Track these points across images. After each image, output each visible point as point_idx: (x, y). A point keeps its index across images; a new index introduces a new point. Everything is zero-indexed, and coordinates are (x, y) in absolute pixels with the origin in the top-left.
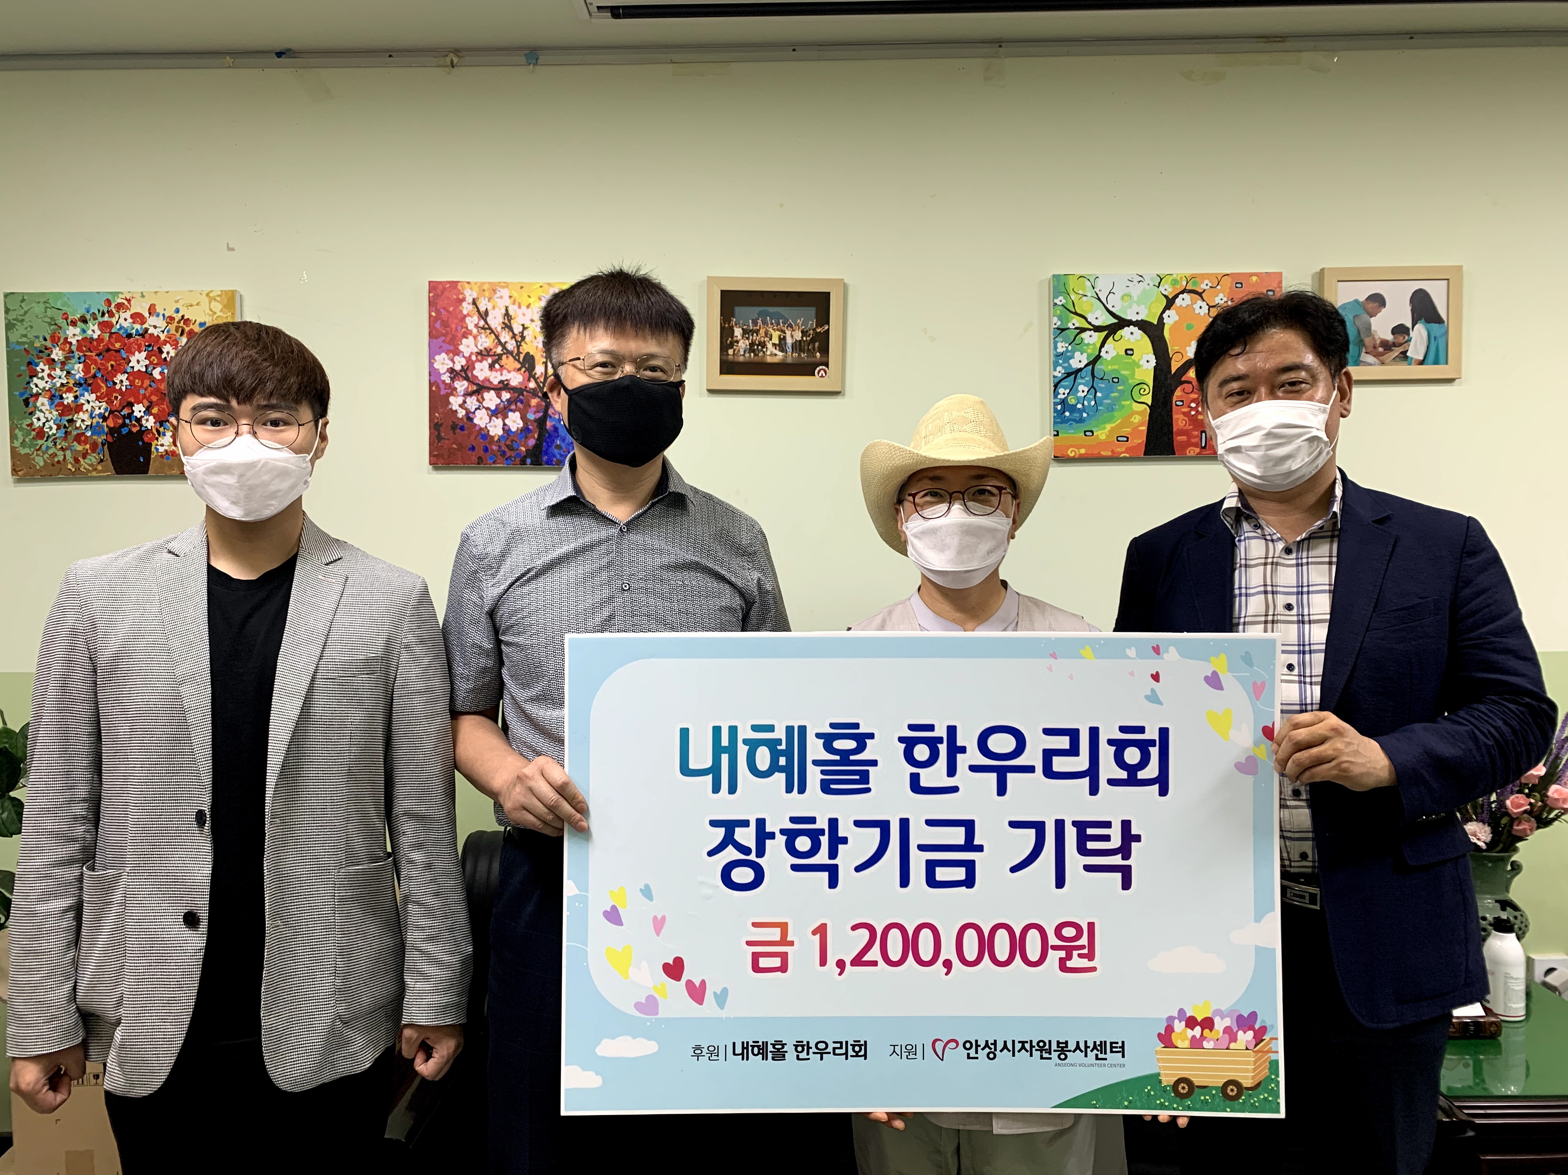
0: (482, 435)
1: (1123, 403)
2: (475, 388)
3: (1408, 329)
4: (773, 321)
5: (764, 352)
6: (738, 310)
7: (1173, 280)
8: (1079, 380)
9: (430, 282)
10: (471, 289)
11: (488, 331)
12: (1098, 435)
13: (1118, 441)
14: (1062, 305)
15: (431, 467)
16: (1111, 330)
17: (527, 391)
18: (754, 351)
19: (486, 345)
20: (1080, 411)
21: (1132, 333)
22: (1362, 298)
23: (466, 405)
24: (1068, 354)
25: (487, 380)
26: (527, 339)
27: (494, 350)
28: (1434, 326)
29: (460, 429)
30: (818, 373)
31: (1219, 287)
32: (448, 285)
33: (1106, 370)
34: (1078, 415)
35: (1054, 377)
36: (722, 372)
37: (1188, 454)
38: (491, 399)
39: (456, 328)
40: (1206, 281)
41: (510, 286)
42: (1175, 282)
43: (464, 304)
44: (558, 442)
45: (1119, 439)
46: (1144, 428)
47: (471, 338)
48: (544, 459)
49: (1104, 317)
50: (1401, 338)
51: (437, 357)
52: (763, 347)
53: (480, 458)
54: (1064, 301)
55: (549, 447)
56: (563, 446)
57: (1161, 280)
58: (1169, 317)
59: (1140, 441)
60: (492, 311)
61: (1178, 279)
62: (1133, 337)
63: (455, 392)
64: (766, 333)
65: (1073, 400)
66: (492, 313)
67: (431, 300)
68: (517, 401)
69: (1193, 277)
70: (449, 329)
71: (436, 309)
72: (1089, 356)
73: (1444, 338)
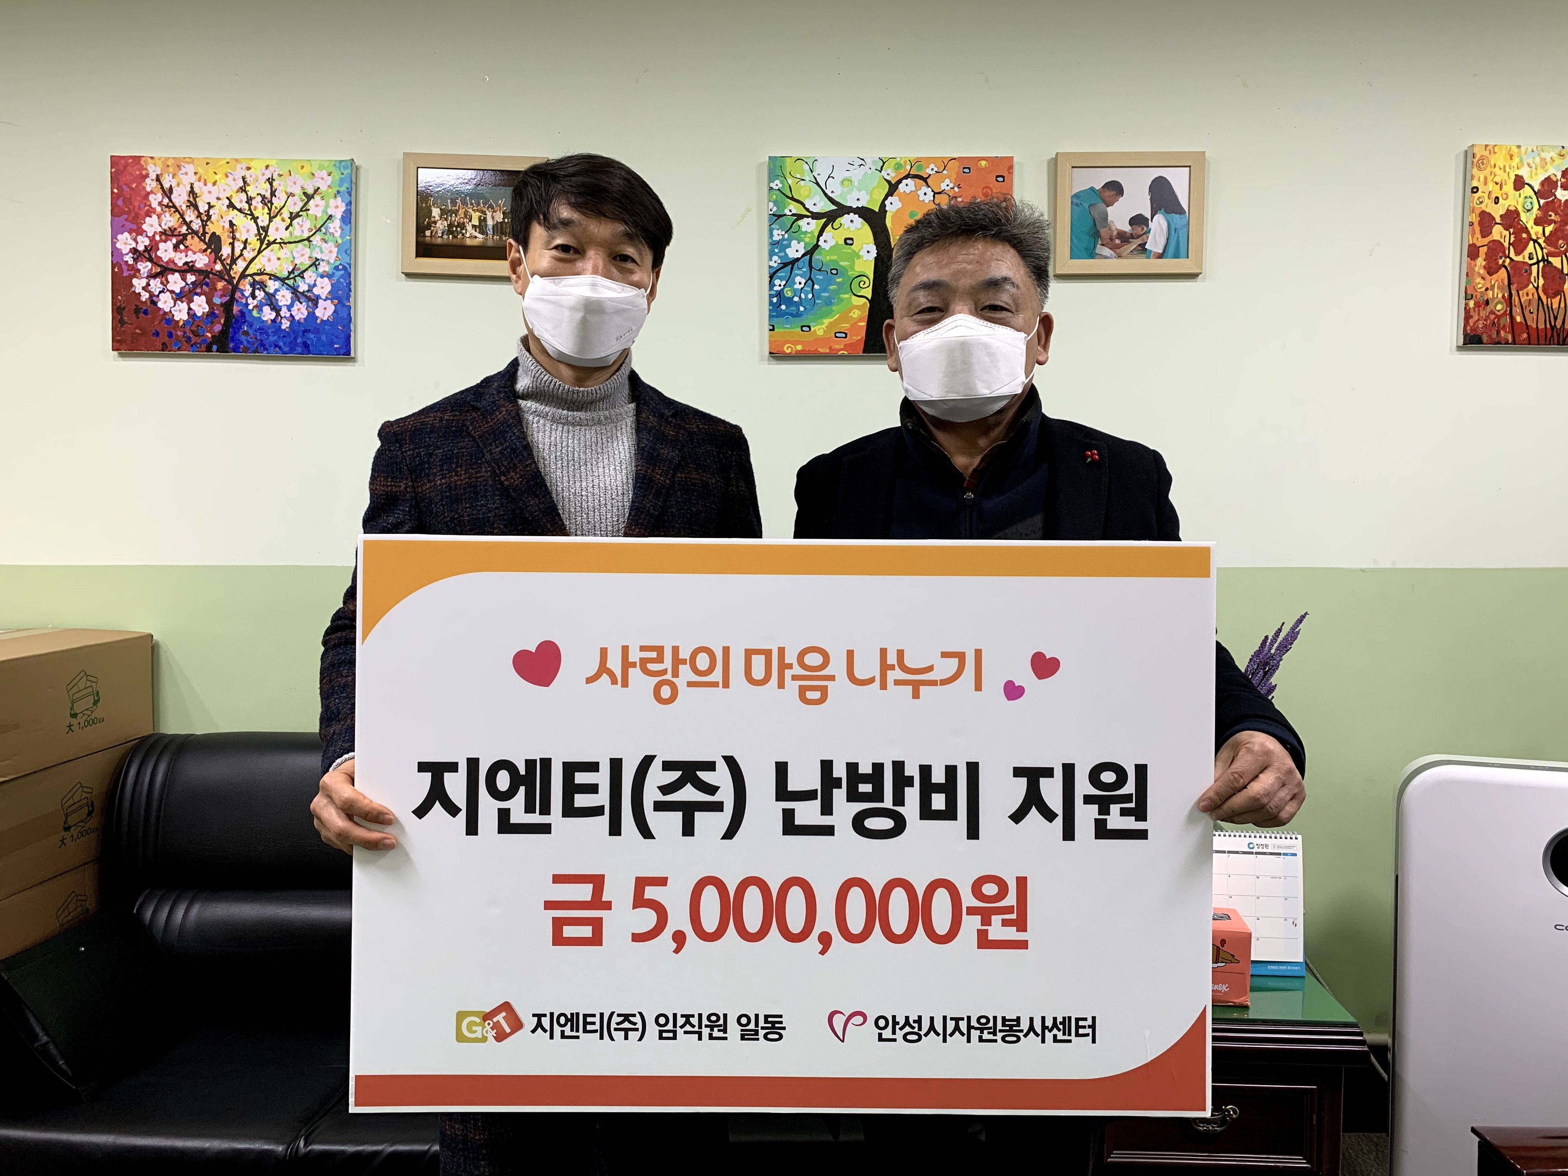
0: (166, 319)
1: (842, 296)
2: (159, 270)
3: (1147, 219)
4: (473, 202)
5: (463, 234)
7: (896, 164)
8: (796, 271)
9: (112, 157)
10: (155, 165)
11: (173, 210)
12: (815, 330)
13: (836, 337)
14: (779, 189)
15: (116, 353)
16: (830, 218)
17: (213, 274)
18: (452, 233)
19: (170, 224)
20: (797, 304)
21: (852, 221)
22: (1098, 187)
23: (149, 287)
24: (785, 242)
25: (171, 261)
26: (213, 219)
27: (179, 230)
28: (1176, 217)
29: (143, 313)
31: (945, 172)
32: (131, 160)
33: (824, 260)
34: (795, 309)
35: (770, 267)
36: (418, 255)
38: (176, 282)
39: (139, 205)
40: (932, 166)
41: (195, 162)
42: (898, 166)
43: (148, 181)
44: (246, 328)
45: (837, 335)
46: (863, 324)
47: (155, 217)
48: (231, 346)
49: (822, 203)
50: (1140, 229)
51: (119, 237)
52: (463, 229)
53: (164, 344)
54: (780, 185)
55: (236, 333)
56: (251, 332)
57: (884, 163)
58: (891, 203)
59: (859, 338)
60: (176, 188)
61: (902, 162)
62: (853, 225)
63: (138, 274)
64: (466, 214)
65: (789, 292)
66: (176, 190)
67: (113, 175)
68: (203, 284)
69: (918, 161)
70: (131, 207)
71: (118, 185)
72: (806, 244)
73: (1185, 230)
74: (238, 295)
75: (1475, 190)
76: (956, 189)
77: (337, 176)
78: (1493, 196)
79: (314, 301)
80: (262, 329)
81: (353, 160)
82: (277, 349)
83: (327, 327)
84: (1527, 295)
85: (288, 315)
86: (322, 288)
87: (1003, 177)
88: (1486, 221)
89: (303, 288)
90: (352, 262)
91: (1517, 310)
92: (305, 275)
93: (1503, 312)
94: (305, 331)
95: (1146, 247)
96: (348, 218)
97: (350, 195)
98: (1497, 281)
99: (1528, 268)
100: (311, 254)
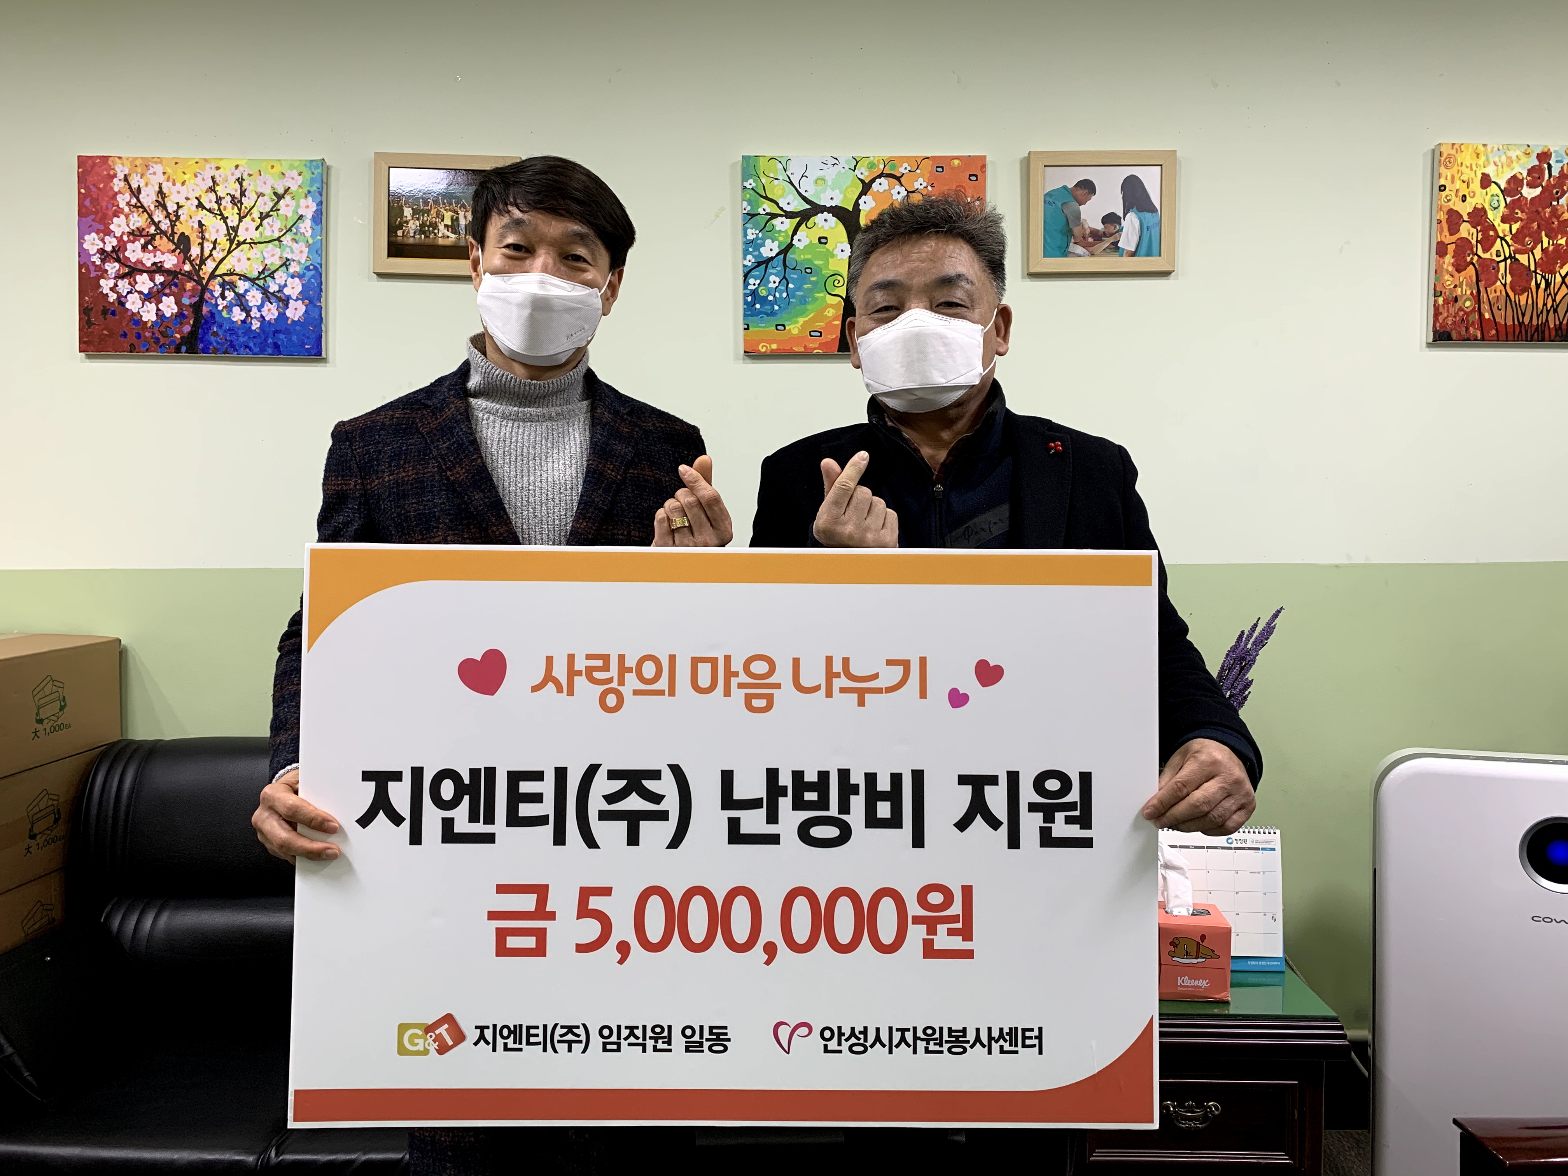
0: (134, 320)
1: (816, 295)
2: (127, 271)
3: (1119, 218)
5: (435, 234)
7: (870, 163)
8: (770, 271)
9: (79, 157)
10: (123, 164)
11: (141, 210)
12: (790, 329)
13: (811, 336)
14: (752, 189)
15: (83, 354)
16: (804, 217)
17: (182, 275)
18: (424, 232)
19: (138, 225)
20: (771, 303)
21: (826, 220)
22: (1071, 185)
23: (117, 288)
24: (759, 241)
25: (140, 261)
26: (182, 219)
27: (147, 230)
28: (1148, 215)
29: (111, 314)
31: (918, 171)
32: (99, 160)
33: (797, 259)
34: (769, 307)
35: (745, 266)
36: (390, 255)
38: (144, 283)
39: (107, 206)
40: (905, 165)
41: (163, 162)
42: (871, 165)
43: (115, 181)
44: (215, 329)
45: (812, 334)
47: (122, 217)
48: (200, 347)
49: (796, 202)
50: (1113, 228)
51: (87, 237)
52: (434, 229)
53: (132, 345)
54: (754, 185)
55: (205, 334)
56: (220, 333)
57: (857, 163)
58: (865, 202)
59: (834, 336)
60: (144, 188)
61: (875, 161)
62: (827, 224)
63: (105, 275)
64: (438, 213)
65: (763, 291)
66: (145, 191)
67: (80, 175)
68: (172, 285)
69: (891, 160)
70: (99, 207)
71: (85, 185)
72: (780, 244)
73: (1157, 228)
74: (207, 295)
75: (1442, 188)
76: (930, 188)
77: (307, 175)
78: (1461, 194)
79: (285, 301)
80: (232, 329)
81: (324, 159)
82: (247, 350)
83: (297, 328)
84: (1495, 292)
85: (258, 315)
86: (293, 288)
87: (976, 176)
88: (1454, 219)
89: (273, 288)
90: (324, 262)
91: (1485, 307)
92: (276, 275)
93: (1471, 308)
94: (276, 332)
95: (1119, 245)
96: (319, 218)
97: (321, 195)
98: (1465, 278)
99: (1495, 265)
100: (281, 254)
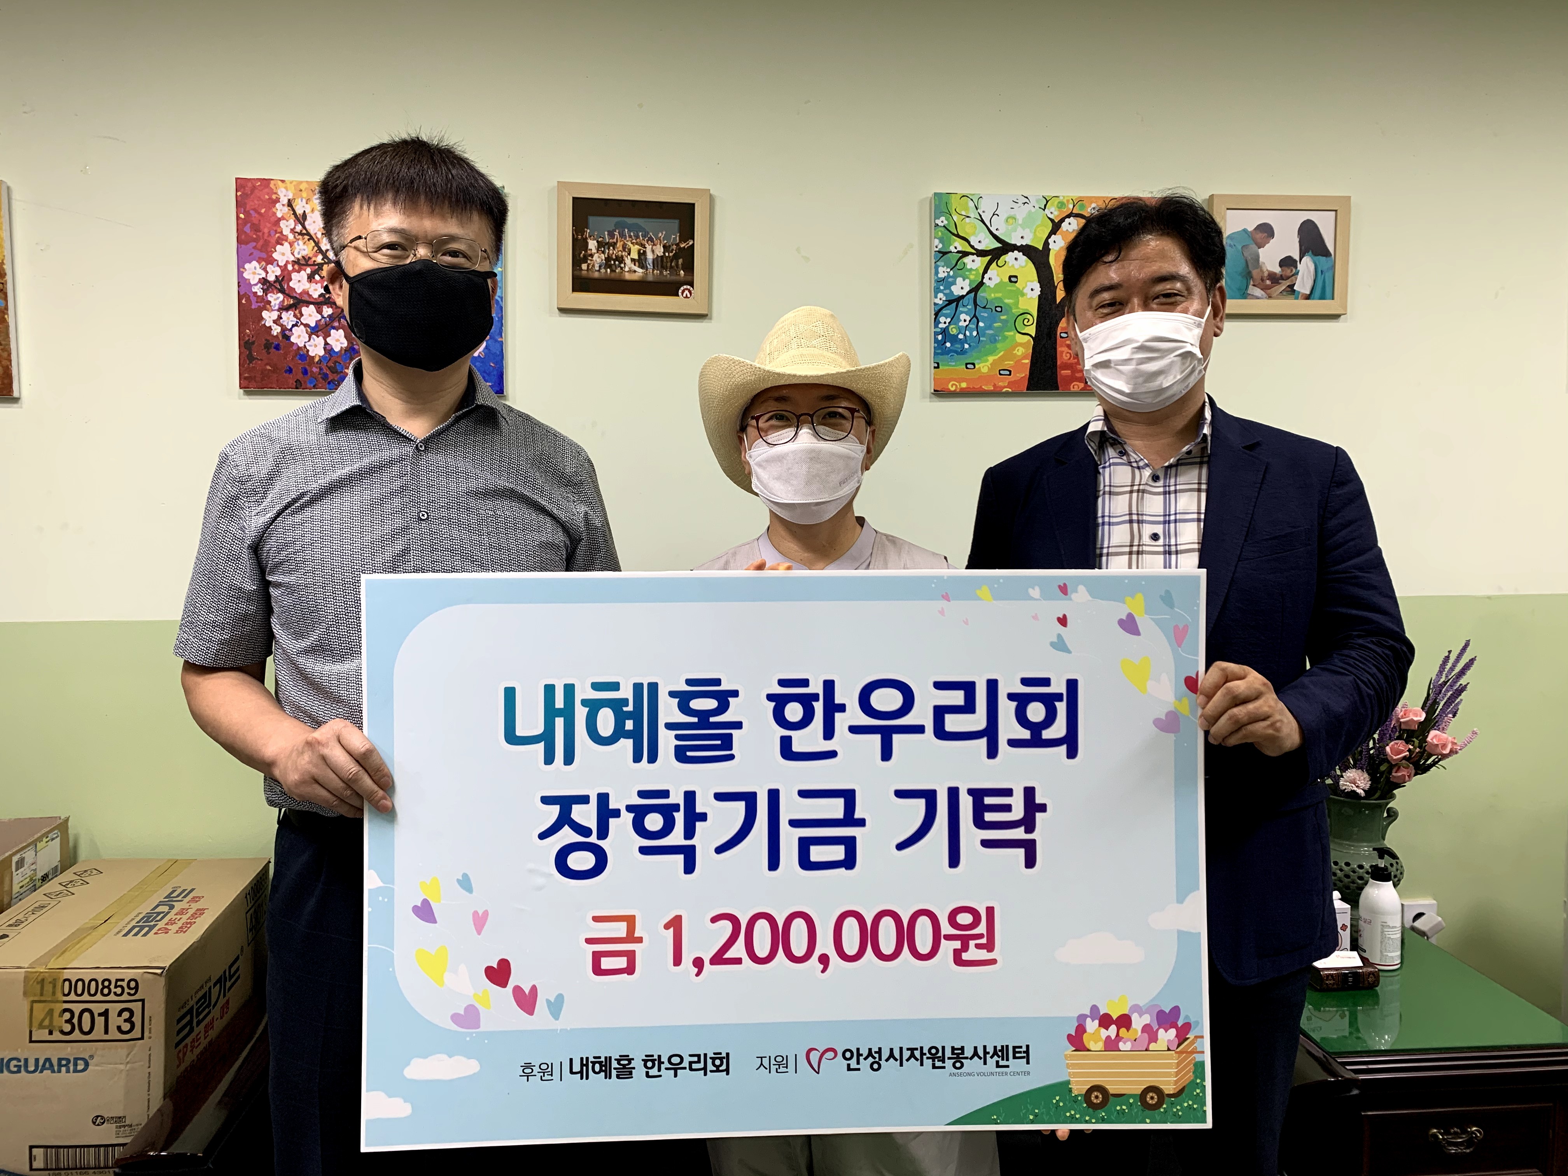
0: (300, 355)
1: (1007, 334)
2: (292, 302)
3: (1295, 261)
4: (632, 234)
5: (622, 268)
6: (591, 219)
7: (1059, 203)
8: (961, 309)
9: (237, 179)
10: (286, 188)
11: (307, 237)
12: (980, 368)
13: (1000, 374)
14: (944, 226)
15: (242, 391)
16: (995, 255)
18: (610, 266)
19: (304, 253)
20: (962, 342)
21: (1016, 259)
22: (1251, 228)
23: (281, 321)
24: (950, 280)
25: (305, 292)
27: (314, 259)
28: (1322, 259)
29: (275, 348)
30: (682, 294)
32: (259, 183)
33: (989, 298)
34: (959, 346)
35: (935, 304)
36: (575, 289)
37: (1072, 389)
38: (310, 315)
39: (269, 233)
40: (1094, 205)
42: (1061, 205)
43: (278, 205)
45: (1001, 372)
46: (1027, 361)
47: (286, 244)
49: (987, 240)
50: (1289, 271)
51: (247, 266)
52: (621, 262)
53: (298, 381)
54: (946, 222)
57: (1047, 202)
58: (1055, 242)
59: (1023, 375)
60: (311, 214)
61: (1065, 201)
62: (1017, 263)
63: (268, 306)
65: (954, 330)
66: (311, 217)
67: (239, 199)
69: (1081, 200)
70: (260, 234)
71: (244, 211)
72: (971, 281)
73: (1331, 272)
95: (1295, 288)
